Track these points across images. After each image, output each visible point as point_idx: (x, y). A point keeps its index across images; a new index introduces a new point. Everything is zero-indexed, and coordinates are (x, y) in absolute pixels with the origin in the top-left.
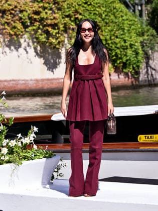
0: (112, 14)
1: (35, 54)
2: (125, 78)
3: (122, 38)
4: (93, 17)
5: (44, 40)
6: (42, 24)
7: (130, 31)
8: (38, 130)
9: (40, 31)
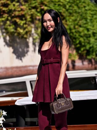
0: (75, 5)
1: (4, 43)
3: (85, 27)
4: (58, 8)
5: (13, 30)
6: (10, 15)
7: (92, 21)
8: (6, 114)
9: (8, 22)
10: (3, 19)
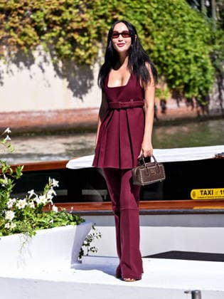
0: (167, 13)
1: (55, 73)
2: (188, 106)
3: (182, 48)
4: (140, 17)
5: (68, 52)
6: (64, 29)
7: (194, 38)
9: (61, 40)
10: (54, 34)
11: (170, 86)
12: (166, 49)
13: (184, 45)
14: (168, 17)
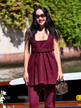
2: (75, 51)
4: (48, 4)
6: (8, 10)
7: (77, 14)
9: (6, 16)
10: (2, 13)
11: (65, 40)
12: (62, 21)
13: (72, 18)
14: (63, 3)
